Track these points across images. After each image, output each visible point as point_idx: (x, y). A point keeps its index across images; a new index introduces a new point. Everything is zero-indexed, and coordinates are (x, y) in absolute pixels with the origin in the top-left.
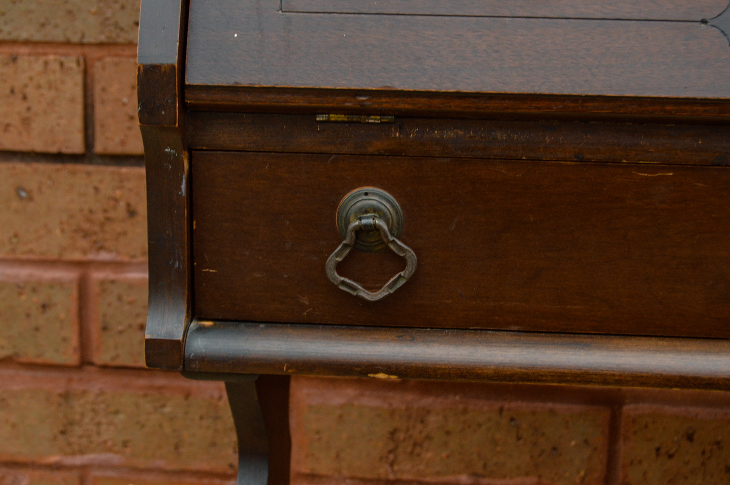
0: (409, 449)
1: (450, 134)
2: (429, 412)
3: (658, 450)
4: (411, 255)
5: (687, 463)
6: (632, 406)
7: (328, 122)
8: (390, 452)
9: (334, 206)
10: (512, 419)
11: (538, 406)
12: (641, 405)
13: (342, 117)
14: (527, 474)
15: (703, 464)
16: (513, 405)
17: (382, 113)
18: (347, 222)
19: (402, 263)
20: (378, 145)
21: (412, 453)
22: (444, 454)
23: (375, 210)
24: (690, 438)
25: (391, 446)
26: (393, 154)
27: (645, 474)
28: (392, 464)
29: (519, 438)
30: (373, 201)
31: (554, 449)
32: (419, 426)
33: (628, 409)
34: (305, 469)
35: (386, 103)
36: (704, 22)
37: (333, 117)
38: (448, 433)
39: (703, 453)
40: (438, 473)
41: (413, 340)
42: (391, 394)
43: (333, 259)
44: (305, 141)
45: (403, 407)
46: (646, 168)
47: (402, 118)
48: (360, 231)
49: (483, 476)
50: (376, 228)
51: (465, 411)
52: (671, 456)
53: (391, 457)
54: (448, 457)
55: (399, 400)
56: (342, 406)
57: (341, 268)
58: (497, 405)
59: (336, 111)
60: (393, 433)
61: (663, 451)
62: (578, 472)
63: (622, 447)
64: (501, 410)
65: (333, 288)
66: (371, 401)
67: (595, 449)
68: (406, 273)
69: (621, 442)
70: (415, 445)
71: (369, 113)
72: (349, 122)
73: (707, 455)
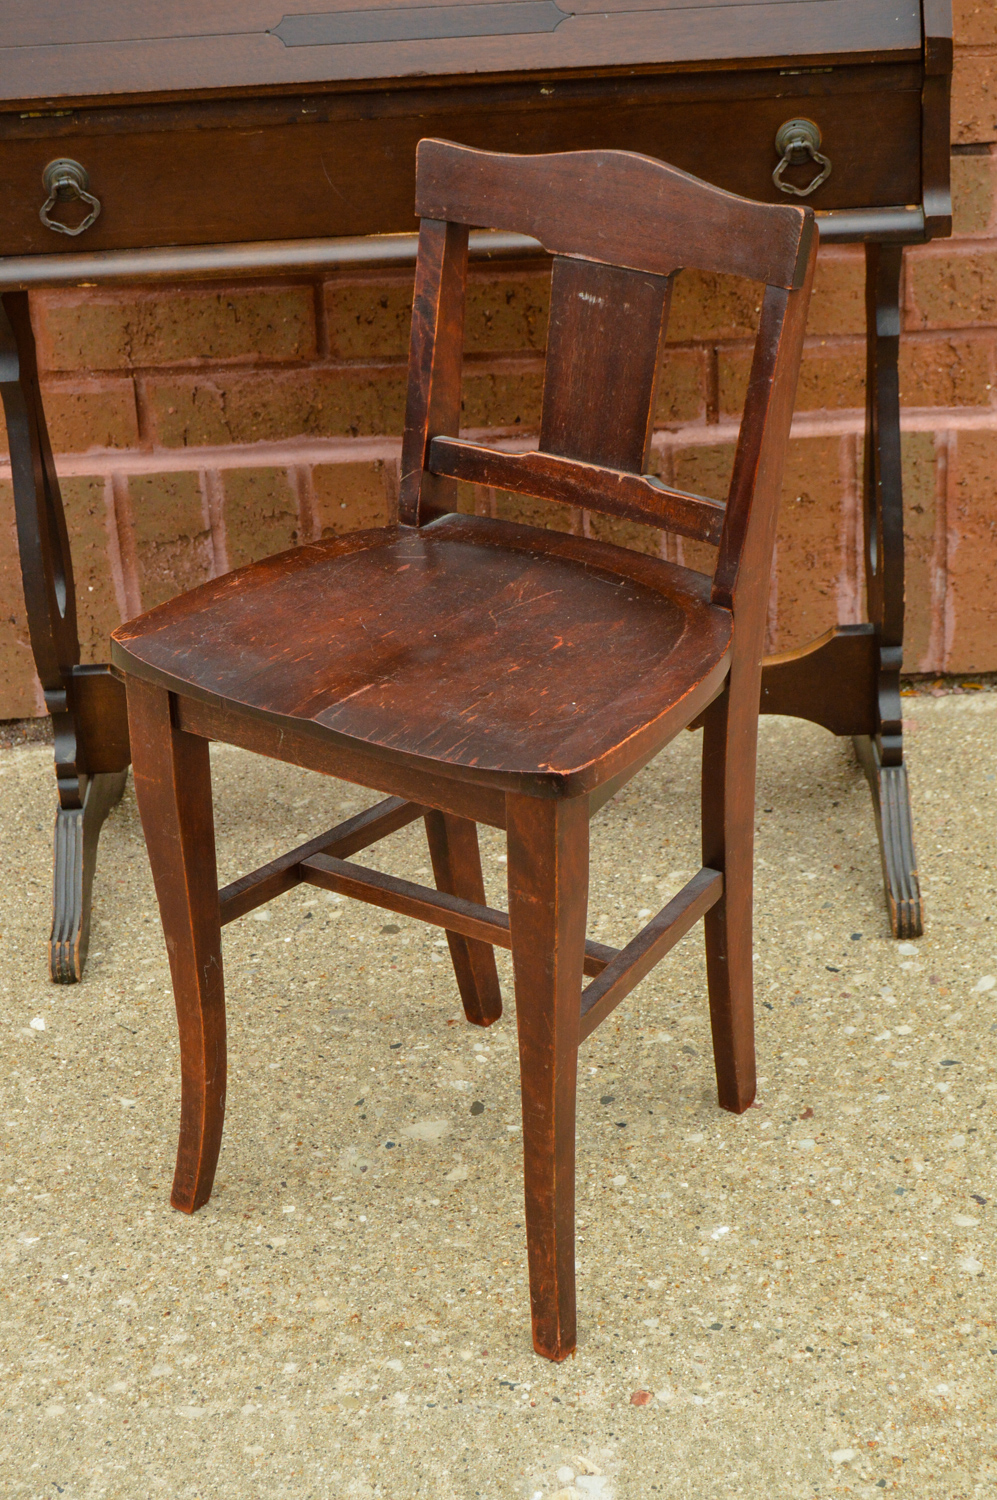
0: (143, 340)
1: (111, 119)
2: (156, 305)
3: (358, 318)
4: (95, 201)
5: (384, 327)
6: (331, 282)
7: (29, 118)
8: (126, 344)
9: (40, 173)
10: (229, 305)
11: (250, 290)
12: (338, 281)
13: (38, 115)
14: (249, 351)
15: (398, 326)
16: (228, 291)
17: (64, 110)
18: (50, 184)
19: (91, 208)
20: (64, 130)
21: (145, 343)
22: (174, 341)
23: (69, 174)
24: (384, 305)
25: (127, 339)
26: (73, 135)
27: (350, 340)
28: (129, 356)
29: (237, 321)
30: (66, 167)
31: (269, 326)
32: (149, 319)
33: (328, 285)
34: (53, 367)
35: (66, 105)
36: (267, 32)
37: (32, 115)
38: (175, 322)
39: (397, 317)
40: (171, 358)
41: (105, 258)
42: (120, 293)
43: (45, 209)
44: (15, 132)
45: (133, 303)
46: (245, 129)
47: (77, 112)
48: (59, 189)
49: (211, 357)
50: (69, 186)
51: (187, 301)
52: (370, 323)
53: (128, 348)
54: (178, 343)
55: (128, 298)
56: (79, 308)
57: (50, 215)
58: (215, 293)
59: (34, 111)
60: (127, 327)
61: (362, 319)
62: (293, 344)
63: (327, 318)
64: (219, 297)
65: (47, 229)
66: (104, 301)
67: (304, 323)
68: (94, 215)
69: (326, 314)
70: (147, 335)
71: (55, 111)
72: (43, 117)
73: (401, 318)
